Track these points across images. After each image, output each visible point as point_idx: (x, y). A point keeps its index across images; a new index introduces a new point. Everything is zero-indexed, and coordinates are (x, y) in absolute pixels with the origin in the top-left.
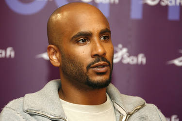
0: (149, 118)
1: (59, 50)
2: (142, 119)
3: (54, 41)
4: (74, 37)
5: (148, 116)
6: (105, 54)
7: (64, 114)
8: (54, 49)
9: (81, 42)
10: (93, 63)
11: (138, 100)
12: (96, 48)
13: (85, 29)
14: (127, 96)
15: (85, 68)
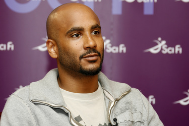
0: (133, 103)
1: (56, 43)
2: (128, 105)
3: (52, 36)
4: (69, 32)
5: (133, 101)
6: (95, 46)
7: (64, 103)
8: (52, 43)
9: (75, 36)
10: (85, 54)
11: (124, 86)
12: (87, 42)
13: (77, 25)
14: (115, 82)
15: (78, 59)
